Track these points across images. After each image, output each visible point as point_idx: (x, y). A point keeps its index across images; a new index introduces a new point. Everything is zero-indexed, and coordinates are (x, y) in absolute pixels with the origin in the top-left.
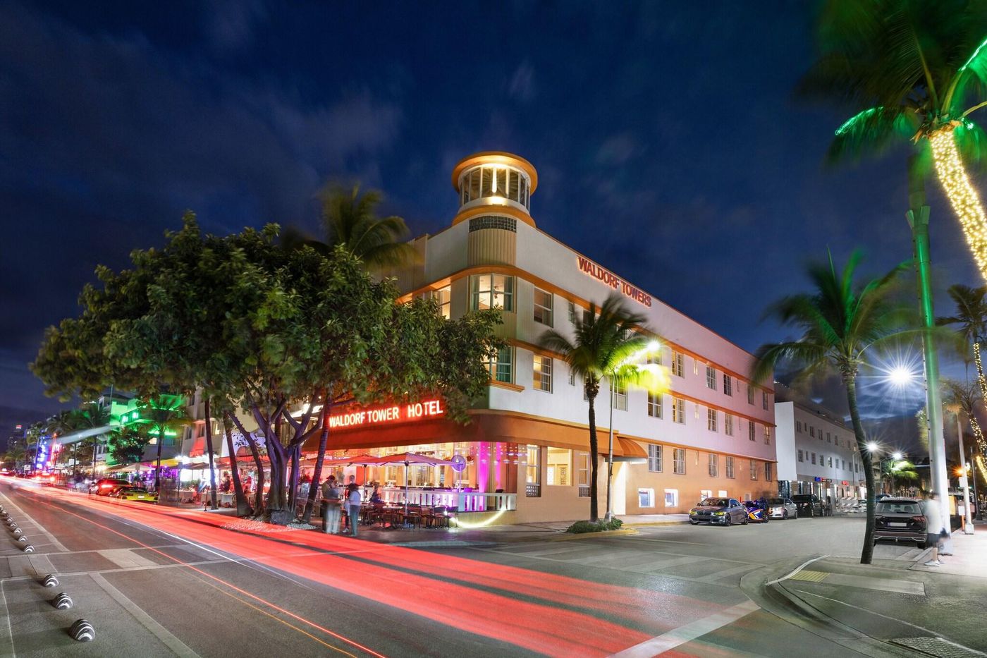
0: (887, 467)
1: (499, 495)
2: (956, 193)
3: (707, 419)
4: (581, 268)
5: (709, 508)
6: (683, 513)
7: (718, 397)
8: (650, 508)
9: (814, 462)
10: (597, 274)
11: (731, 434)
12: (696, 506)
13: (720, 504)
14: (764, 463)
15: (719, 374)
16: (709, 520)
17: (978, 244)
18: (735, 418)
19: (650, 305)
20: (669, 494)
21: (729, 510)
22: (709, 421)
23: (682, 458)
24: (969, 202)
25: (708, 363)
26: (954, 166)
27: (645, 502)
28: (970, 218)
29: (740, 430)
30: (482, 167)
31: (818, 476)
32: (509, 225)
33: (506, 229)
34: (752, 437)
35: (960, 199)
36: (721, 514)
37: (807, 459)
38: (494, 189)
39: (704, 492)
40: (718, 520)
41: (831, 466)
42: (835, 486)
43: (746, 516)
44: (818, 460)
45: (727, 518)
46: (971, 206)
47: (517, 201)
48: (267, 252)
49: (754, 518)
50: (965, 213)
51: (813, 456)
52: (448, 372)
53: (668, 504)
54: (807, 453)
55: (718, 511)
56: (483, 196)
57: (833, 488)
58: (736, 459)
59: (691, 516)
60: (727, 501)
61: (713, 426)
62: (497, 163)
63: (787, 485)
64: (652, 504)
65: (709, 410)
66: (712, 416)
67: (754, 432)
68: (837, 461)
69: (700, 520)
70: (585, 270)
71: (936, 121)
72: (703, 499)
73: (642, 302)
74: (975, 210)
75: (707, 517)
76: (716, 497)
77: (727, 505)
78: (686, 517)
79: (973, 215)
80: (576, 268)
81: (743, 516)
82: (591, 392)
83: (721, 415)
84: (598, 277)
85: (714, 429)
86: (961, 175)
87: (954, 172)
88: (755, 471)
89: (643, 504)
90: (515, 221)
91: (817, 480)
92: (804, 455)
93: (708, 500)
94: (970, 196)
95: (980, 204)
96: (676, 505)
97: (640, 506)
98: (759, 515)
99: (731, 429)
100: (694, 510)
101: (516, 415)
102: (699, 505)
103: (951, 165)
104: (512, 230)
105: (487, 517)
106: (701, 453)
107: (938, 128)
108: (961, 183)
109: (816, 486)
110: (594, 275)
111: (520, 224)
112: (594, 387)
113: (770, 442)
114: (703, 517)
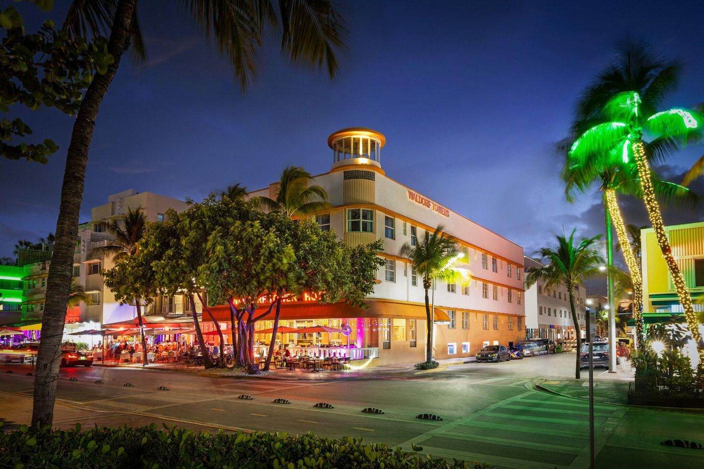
0: (600, 315)
1: (369, 349)
2: (615, 218)
3: (482, 290)
4: (410, 198)
5: (487, 352)
6: (472, 356)
7: (489, 274)
8: (454, 355)
9: (549, 315)
10: (418, 201)
11: (496, 299)
12: (480, 352)
13: (494, 349)
14: (517, 318)
15: (490, 258)
16: (487, 359)
17: (622, 241)
18: (499, 287)
19: (448, 216)
20: (465, 345)
21: (499, 352)
22: (483, 291)
23: (467, 318)
24: (619, 223)
25: (483, 251)
26: (614, 206)
27: (452, 351)
28: (620, 230)
29: (502, 295)
30: (352, 137)
31: (552, 324)
32: (370, 176)
33: (369, 179)
34: (510, 300)
35: (616, 221)
36: (494, 355)
37: (545, 312)
38: (361, 153)
39: (485, 342)
40: (492, 359)
41: (561, 316)
42: (564, 330)
43: (509, 355)
44: (552, 312)
45: (498, 357)
46: (620, 225)
47: (375, 160)
48: (259, 216)
49: (514, 356)
50: (618, 228)
51: (549, 309)
52: (358, 282)
53: (464, 351)
54: (545, 308)
55: (493, 354)
56: (353, 158)
57: (562, 332)
58: (500, 316)
59: (477, 358)
60: (498, 347)
61: (485, 295)
62: (363, 135)
63: (530, 331)
64: (455, 352)
65: (483, 284)
66: (485, 288)
67: (511, 296)
68: (565, 312)
69: (482, 360)
70: (412, 199)
71: (608, 185)
72: (484, 347)
73: (444, 215)
74: (622, 227)
75: (486, 358)
76: (492, 345)
77: (498, 349)
78: (474, 359)
79: (621, 229)
80: (407, 198)
81: (507, 356)
82: (427, 285)
83: (490, 286)
84: (419, 203)
85: (486, 297)
86: (617, 210)
87: (614, 209)
88: (511, 323)
89: (450, 352)
90: (374, 173)
91: (552, 327)
92: (543, 309)
93: (486, 347)
94: (620, 221)
95: (624, 224)
96: (469, 351)
97: (449, 353)
98: (517, 355)
99: (496, 296)
100: (478, 354)
101: (382, 300)
102: (482, 350)
103: (613, 206)
104: (372, 180)
105: (364, 363)
106: (478, 314)
107: (609, 188)
108: (617, 214)
109: (550, 331)
110: (417, 201)
111: (378, 175)
112: (428, 283)
113: (521, 302)
114: (484, 358)
